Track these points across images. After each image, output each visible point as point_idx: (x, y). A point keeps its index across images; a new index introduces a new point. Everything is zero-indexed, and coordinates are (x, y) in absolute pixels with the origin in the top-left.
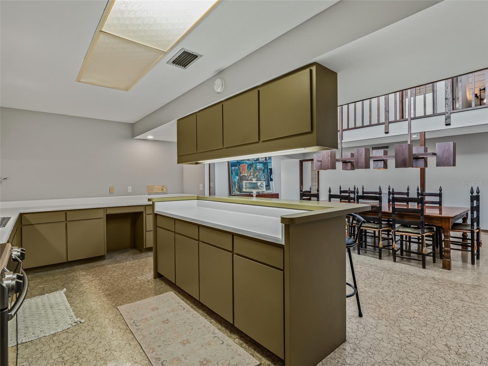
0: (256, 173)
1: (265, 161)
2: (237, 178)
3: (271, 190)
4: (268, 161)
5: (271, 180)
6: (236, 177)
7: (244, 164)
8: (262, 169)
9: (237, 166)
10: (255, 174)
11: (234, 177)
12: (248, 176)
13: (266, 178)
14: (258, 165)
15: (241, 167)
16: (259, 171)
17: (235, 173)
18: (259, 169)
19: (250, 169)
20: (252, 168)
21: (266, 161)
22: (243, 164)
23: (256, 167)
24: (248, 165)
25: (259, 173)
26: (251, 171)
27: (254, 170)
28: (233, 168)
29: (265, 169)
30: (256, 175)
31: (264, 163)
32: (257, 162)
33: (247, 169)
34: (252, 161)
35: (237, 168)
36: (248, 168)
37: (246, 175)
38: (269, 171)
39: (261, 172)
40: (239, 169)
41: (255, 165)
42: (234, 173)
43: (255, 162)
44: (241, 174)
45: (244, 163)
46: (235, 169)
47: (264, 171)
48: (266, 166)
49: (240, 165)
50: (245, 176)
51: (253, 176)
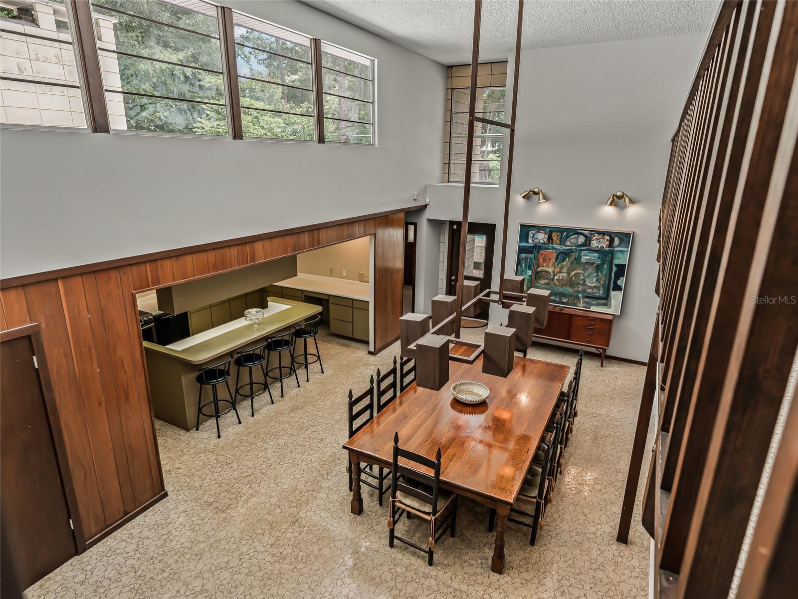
0: (575, 270)
1: (607, 249)
2: (530, 273)
3: (610, 308)
4: (616, 249)
5: (617, 288)
6: (528, 271)
7: (550, 251)
8: (594, 263)
9: (532, 254)
10: (573, 271)
11: (523, 271)
12: (554, 272)
13: (602, 282)
14: (584, 255)
15: (542, 255)
16: (584, 267)
17: (525, 264)
18: (586, 263)
19: (563, 261)
20: (567, 259)
21: (611, 249)
22: (546, 249)
23: (578, 260)
24: (559, 253)
25: (584, 270)
26: (562, 265)
27: (572, 263)
28: (523, 255)
29: (603, 263)
30: (575, 274)
31: (605, 251)
32: (584, 248)
33: (553, 260)
34: (569, 246)
35: (531, 256)
36: (557, 258)
37: (550, 270)
38: (614, 269)
39: (591, 270)
40: (536, 258)
41: (577, 254)
42: (523, 265)
43: (578, 248)
44: (538, 267)
45: (549, 249)
46: (526, 258)
47: (598, 268)
48: (608, 258)
49: (539, 253)
50: (547, 272)
51: (566, 274)
